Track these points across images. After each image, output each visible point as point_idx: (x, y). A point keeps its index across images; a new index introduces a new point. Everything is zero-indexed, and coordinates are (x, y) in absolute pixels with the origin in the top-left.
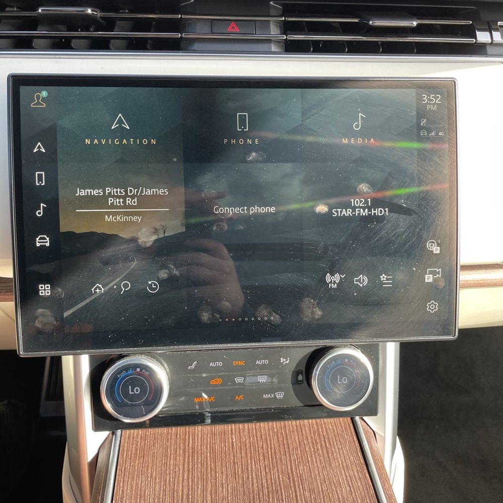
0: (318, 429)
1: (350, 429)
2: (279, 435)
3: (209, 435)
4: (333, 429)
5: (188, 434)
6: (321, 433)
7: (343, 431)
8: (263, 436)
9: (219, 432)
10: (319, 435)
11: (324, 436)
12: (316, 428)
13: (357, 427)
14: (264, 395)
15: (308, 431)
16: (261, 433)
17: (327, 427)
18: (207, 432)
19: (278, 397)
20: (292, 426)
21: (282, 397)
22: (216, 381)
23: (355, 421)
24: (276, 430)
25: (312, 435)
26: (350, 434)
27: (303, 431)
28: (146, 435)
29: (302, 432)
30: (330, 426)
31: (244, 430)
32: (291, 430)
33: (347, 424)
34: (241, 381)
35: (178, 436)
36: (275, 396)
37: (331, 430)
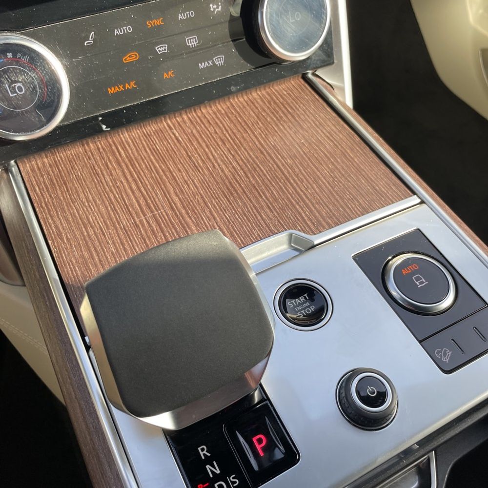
0: (272, 99)
1: (307, 89)
2: (230, 115)
3: (142, 138)
4: (289, 94)
5: (113, 145)
6: (278, 101)
7: (300, 93)
8: (211, 122)
9: (154, 132)
10: (275, 103)
11: (282, 103)
12: (269, 98)
13: (315, 84)
14: (200, 64)
15: (261, 103)
16: (207, 118)
17: (281, 93)
18: (137, 136)
19: (217, 63)
20: (241, 103)
21: (223, 62)
22: (130, 56)
23: (309, 79)
24: (223, 112)
25: (268, 105)
26: (309, 94)
27: (256, 104)
28: (55, 161)
29: (255, 106)
30: (284, 92)
31: (185, 122)
32: (242, 107)
33: (302, 85)
34: (165, 50)
35: (101, 150)
36: (213, 62)
37: (287, 95)
